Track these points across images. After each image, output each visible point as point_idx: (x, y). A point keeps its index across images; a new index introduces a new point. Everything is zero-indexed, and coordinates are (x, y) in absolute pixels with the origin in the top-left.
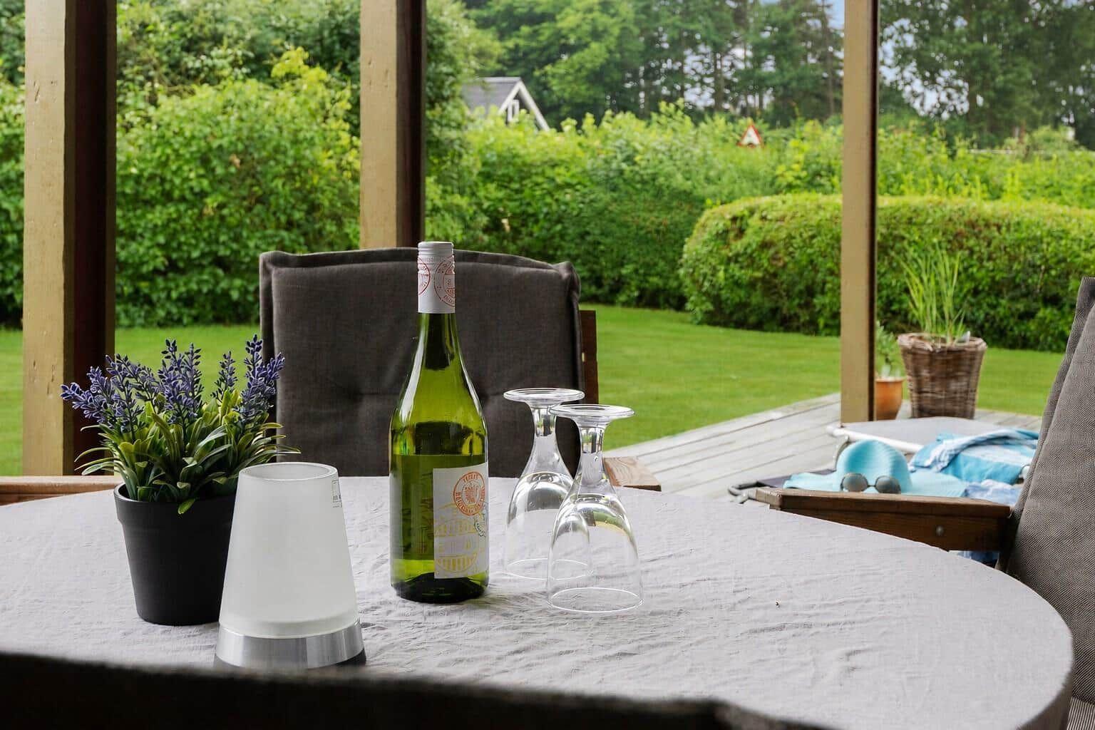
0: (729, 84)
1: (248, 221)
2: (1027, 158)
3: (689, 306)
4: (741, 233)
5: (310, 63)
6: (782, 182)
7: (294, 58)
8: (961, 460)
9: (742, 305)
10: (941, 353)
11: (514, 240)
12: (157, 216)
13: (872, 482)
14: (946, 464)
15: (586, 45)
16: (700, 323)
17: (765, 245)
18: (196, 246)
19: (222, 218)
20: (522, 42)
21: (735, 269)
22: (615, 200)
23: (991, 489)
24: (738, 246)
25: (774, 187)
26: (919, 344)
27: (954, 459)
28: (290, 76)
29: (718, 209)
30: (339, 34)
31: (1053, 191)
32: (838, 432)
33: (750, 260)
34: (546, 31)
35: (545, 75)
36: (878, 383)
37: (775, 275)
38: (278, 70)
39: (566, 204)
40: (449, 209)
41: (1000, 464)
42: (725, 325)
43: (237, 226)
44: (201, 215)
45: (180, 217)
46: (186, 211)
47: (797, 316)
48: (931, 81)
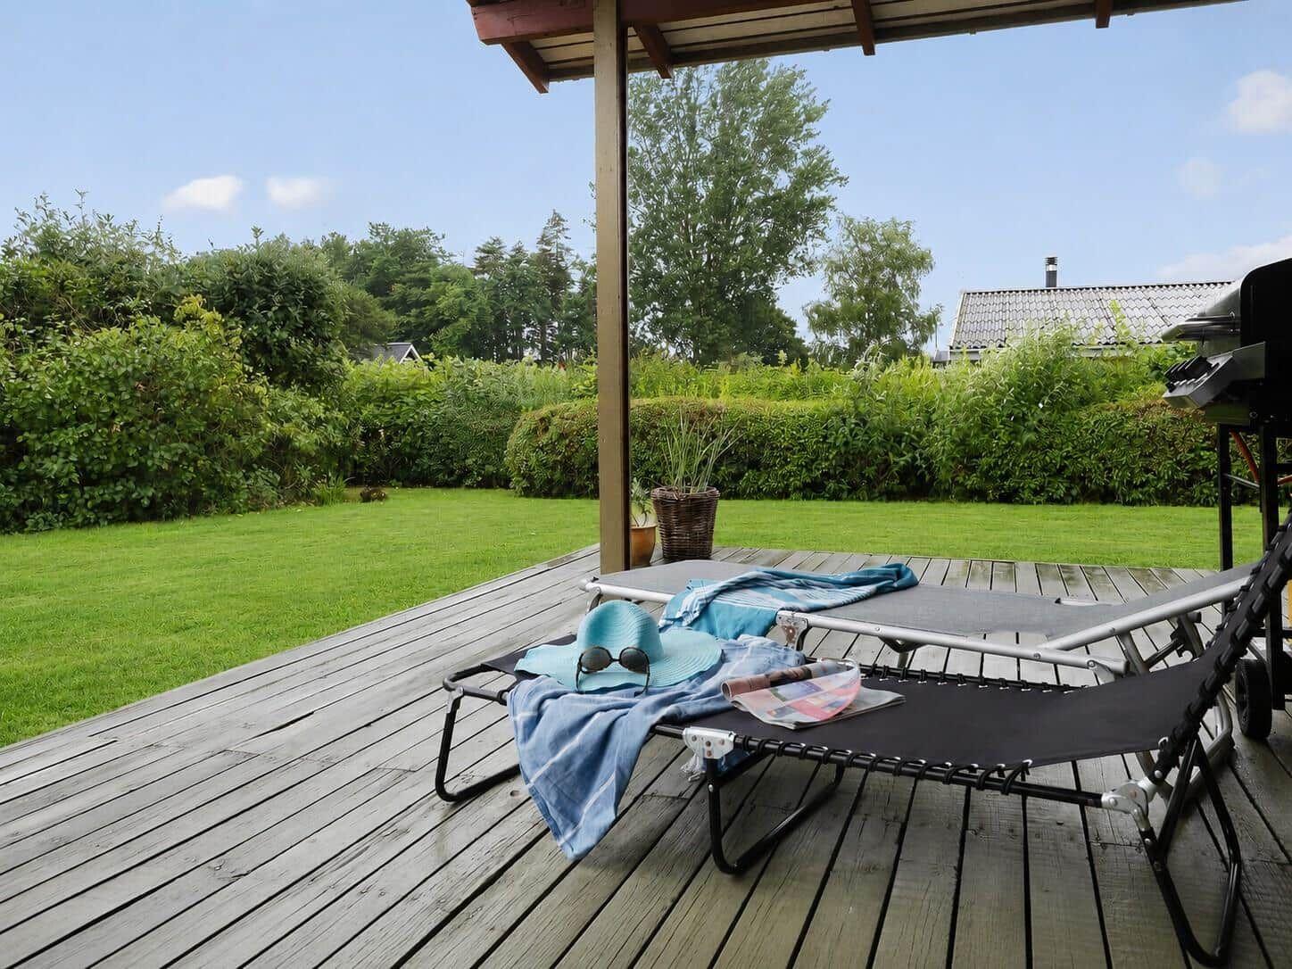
0: (551, 345)
1: (153, 437)
2: (733, 371)
3: (511, 485)
4: (546, 429)
5: (207, 307)
6: (576, 393)
7: (195, 303)
8: (713, 608)
9: (550, 481)
10: (686, 501)
11: (387, 445)
12: (69, 436)
13: (616, 656)
14: (697, 614)
15: (456, 320)
16: (521, 496)
17: (562, 436)
18: (108, 461)
19: (130, 435)
20: (412, 320)
21: (542, 456)
22: (459, 412)
23: (750, 645)
24: (544, 439)
25: (570, 396)
26: (669, 494)
27: (705, 609)
28: (188, 317)
29: (531, 413)
30: (238, 289)
31: (752, 391)
32: (590, 586)
33: (551, 447)
34: (429, 312)
35: (430, 341)
36: (634, 530)
37: (569, 458)
38: (179, 314)
39: (425, 416)
40: (327, 421)
41: (754, 610)
42: (537, 496)
43: (145, 439)
44: (109, 435)
45: (91, 434)
46: (97, 430)
47: (587, 487)
48: (671, 340)
